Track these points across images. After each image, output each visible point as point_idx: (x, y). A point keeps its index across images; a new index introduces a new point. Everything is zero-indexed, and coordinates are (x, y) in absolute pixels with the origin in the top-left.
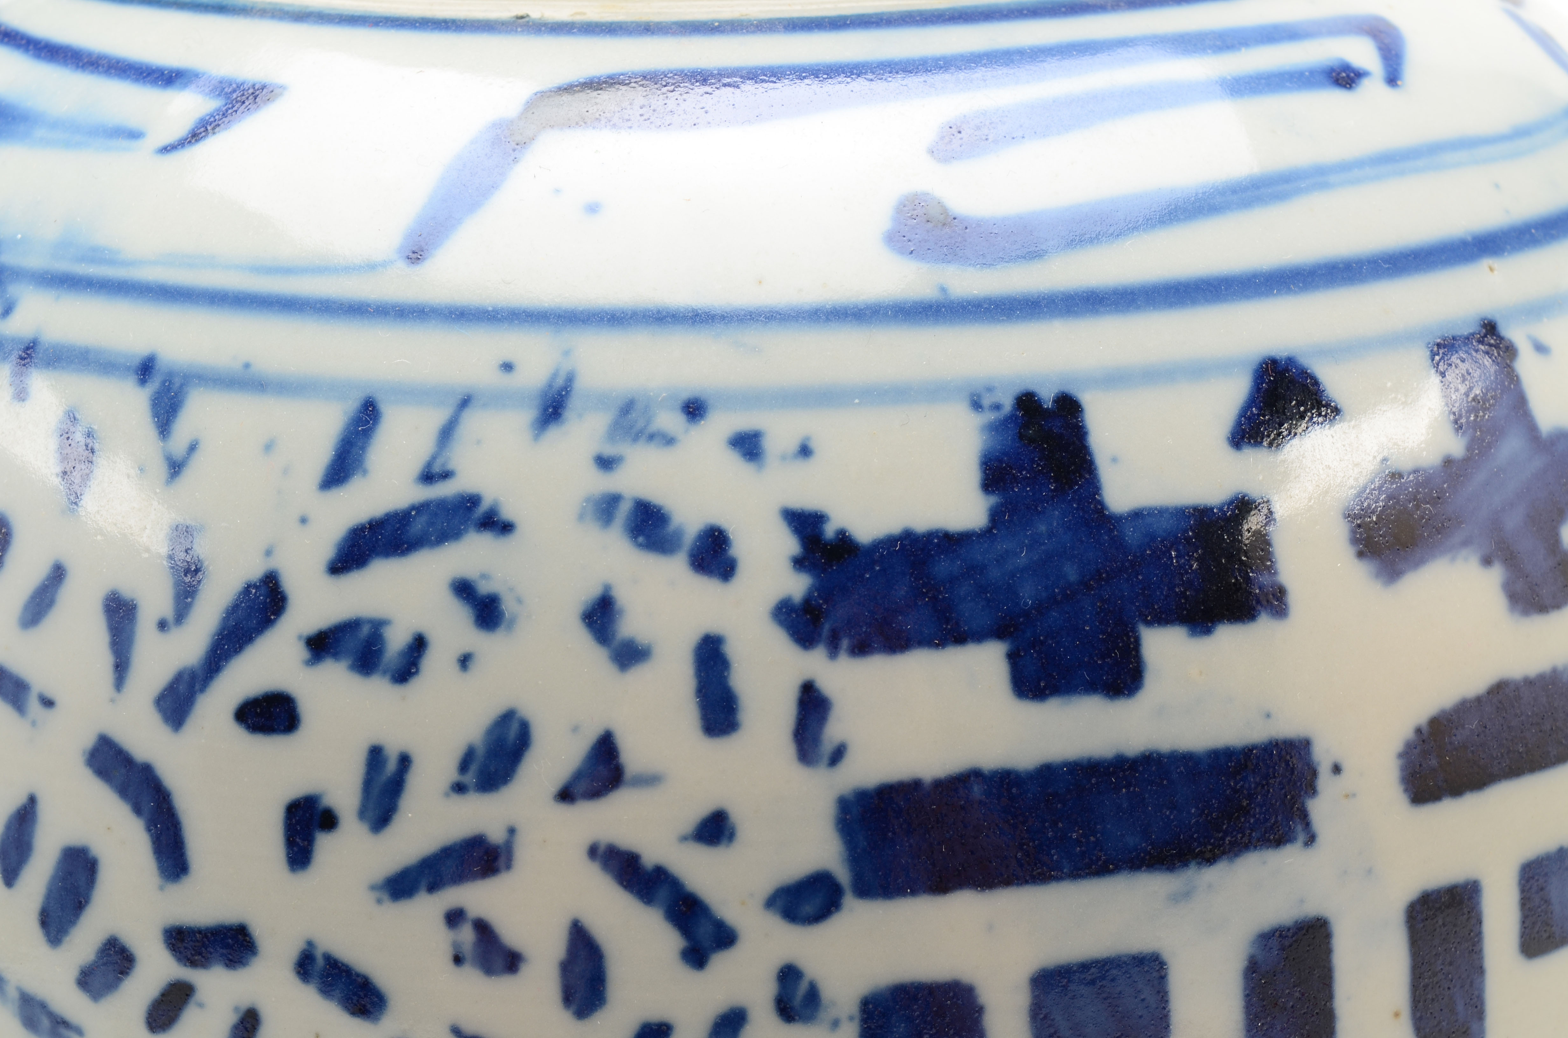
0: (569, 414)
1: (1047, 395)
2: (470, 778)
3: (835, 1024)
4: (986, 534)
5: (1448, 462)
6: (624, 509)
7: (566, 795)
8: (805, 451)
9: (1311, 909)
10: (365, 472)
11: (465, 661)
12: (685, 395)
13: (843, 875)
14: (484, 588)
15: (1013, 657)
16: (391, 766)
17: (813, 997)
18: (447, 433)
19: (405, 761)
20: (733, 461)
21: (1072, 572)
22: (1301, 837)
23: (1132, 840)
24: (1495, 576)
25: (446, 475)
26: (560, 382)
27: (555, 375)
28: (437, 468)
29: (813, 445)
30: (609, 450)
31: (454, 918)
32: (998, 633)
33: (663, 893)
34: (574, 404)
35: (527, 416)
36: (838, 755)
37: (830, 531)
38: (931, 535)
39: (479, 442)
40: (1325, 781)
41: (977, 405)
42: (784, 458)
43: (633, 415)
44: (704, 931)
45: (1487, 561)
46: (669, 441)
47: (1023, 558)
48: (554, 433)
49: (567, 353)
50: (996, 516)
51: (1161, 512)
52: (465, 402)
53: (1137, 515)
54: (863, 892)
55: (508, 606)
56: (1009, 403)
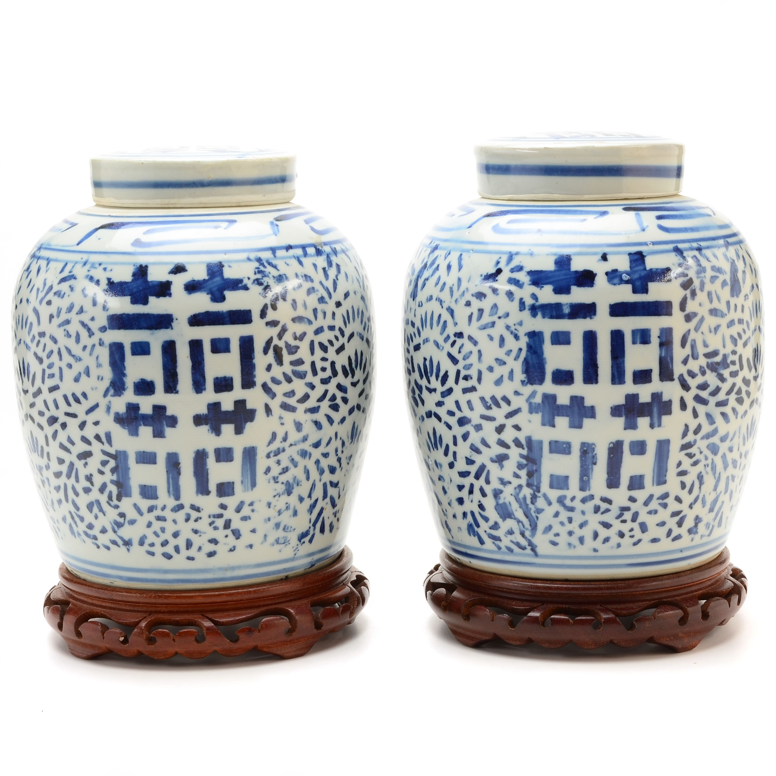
0: (86, 264)
1: (144, 265)
2: (67, 311)
3: (106, 347)
4: (131, 282)
5: (204, 280)
6: (89, 276)
7: (77, 314)
8: (111, 270)
9: (172, 339)
10: (64, 272)
11: (69, 296)
12: (100, 263)
13: (107, 327)
14: (72, 287)
15: (131, 299)
16: (60, 309)
17: (103, 343)
18: (73, 267)
19: (61, 309)
20: (103, 271)
21: (141, 288)
22: (171, 328)
23: (145, 325)
24: (209, 296)
27: (86, 260)
28: (71, 271)
30: (90, 269)
31: (65, 330)
32: (130, 295)
33: (86, 327)
34: (88, 263)
35: (82, 264)
36: (107, 310)
37: (111, 281)
38: (123, 282)
39: (76, 268)
40: (175, 320)
41: (134, 266)
42: (109, 271)
43: (93, 265)
44: (91, 333)
45: (208, 294)
46: (96, 268)
47: (135, 286)
48: (84, 267)
49: (89, 257)
50: (132, 280)
51: (155, 281)
52: (76, 263)
53: (152, 281)
54: (109, 329)
55: (74, 289)
56: (138, 266)
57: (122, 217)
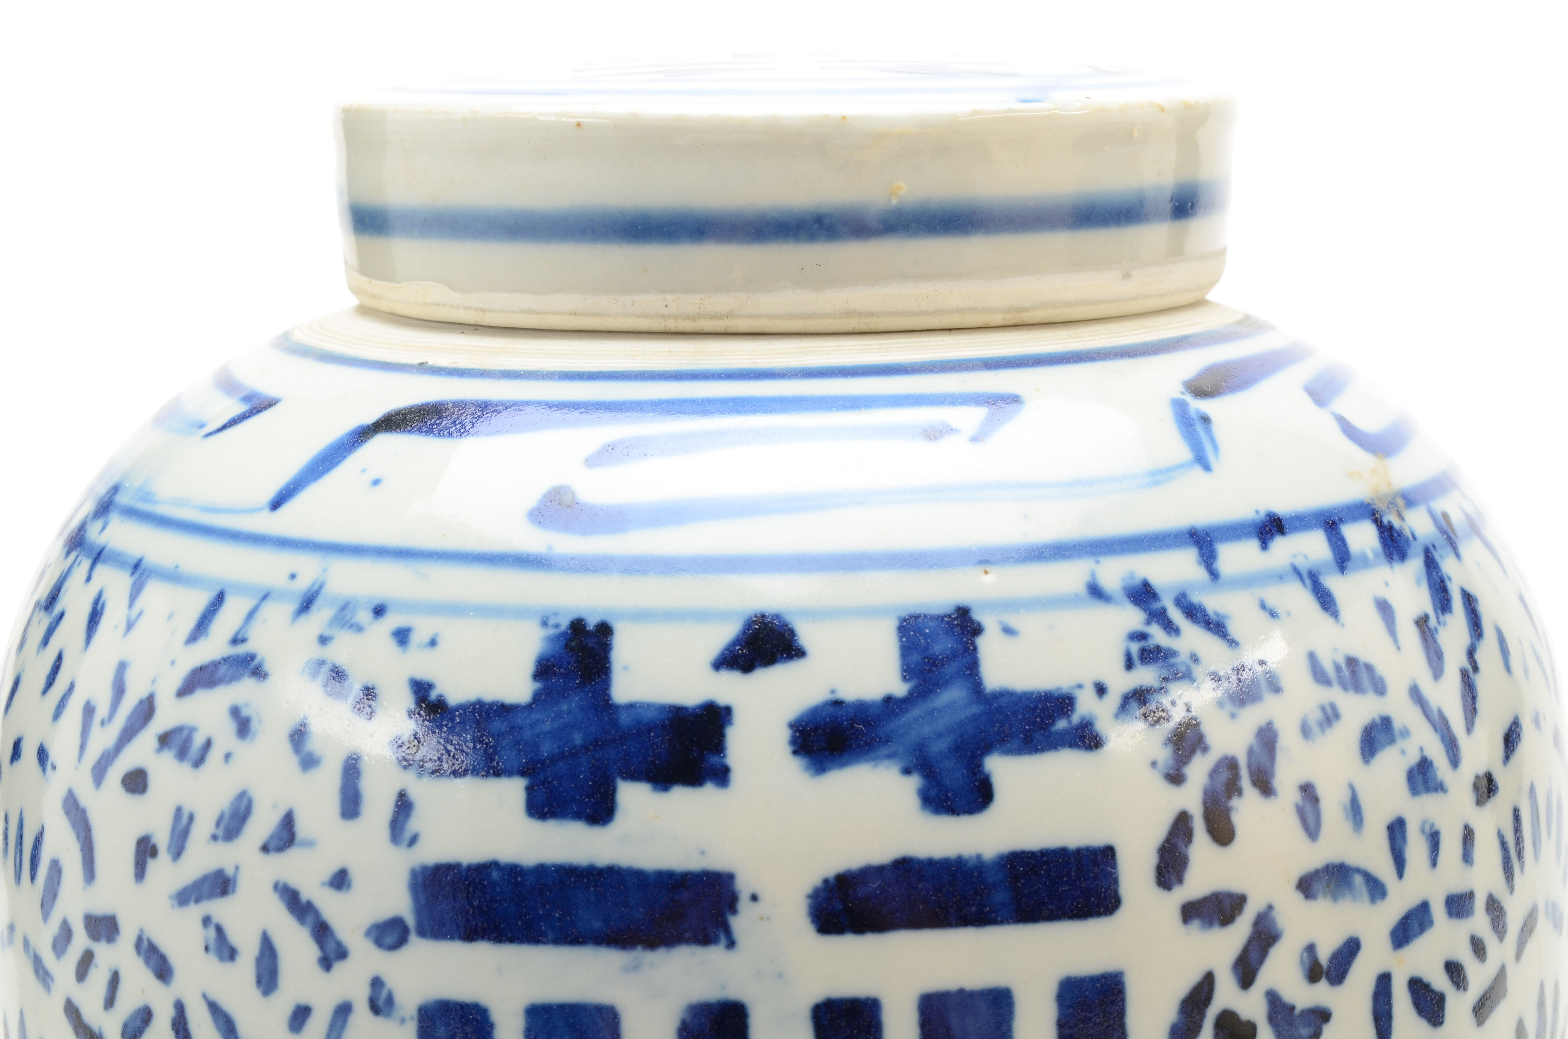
0: (314, 608)
1: (592, 622)
2: (220, 832)
3: (403, 1021)
4: (529, 707)
5: (888, 700)
6: (328, 666)
7: (265, 848)
8: (433, 643)
9: (732, 993)
10: (207, 635)
11: (228, 757)
12: (377, 602)
13: (410, 921)
14: (245, 713)
15: (529, 789)
16: (185, 820)
17: (390, 1000)
18: (251, 615)
19: (191, 817)
20: (391, 644)
21: (578, 739)
22: (723, 941)
23: (597, 924)
24: (913, 783)
25: (243, 640)
26: (315, 588)
27: (314, 583)
28: (240, 637)
29: (438, 640)
30: (327, 633)
31: (206, 921)
32: (522, 773)
33: (310, 919)
34: (319, 602)
35: (292, 607)
36: (413, 840)
37: (433, 695)
38: (492, 704)
39: (264, 622)
40: (744, 903)
41: (545, 623)
42: (419, 646)
43: (346, 611)
44: (331, 947)
45: (907, 771)
46: (360, 629)
47: (547, 726)
48: (303, 619)
49: (325, 570)
50: (537, 697)
51: (649, 706)
52: (265, 597)
53: (631, 706)
54: (422, 933)
55: (254, 725)
56: (565, 624)
57: (483, 374)
